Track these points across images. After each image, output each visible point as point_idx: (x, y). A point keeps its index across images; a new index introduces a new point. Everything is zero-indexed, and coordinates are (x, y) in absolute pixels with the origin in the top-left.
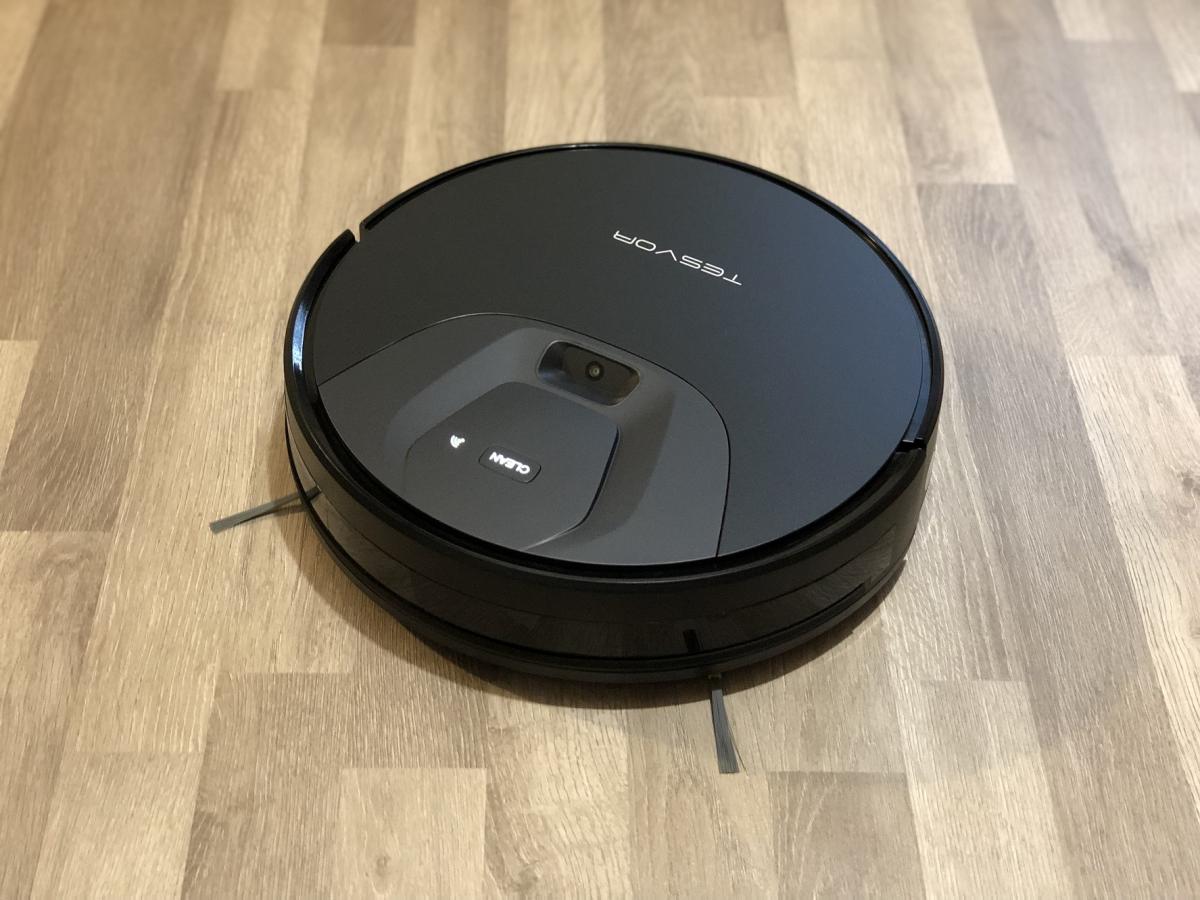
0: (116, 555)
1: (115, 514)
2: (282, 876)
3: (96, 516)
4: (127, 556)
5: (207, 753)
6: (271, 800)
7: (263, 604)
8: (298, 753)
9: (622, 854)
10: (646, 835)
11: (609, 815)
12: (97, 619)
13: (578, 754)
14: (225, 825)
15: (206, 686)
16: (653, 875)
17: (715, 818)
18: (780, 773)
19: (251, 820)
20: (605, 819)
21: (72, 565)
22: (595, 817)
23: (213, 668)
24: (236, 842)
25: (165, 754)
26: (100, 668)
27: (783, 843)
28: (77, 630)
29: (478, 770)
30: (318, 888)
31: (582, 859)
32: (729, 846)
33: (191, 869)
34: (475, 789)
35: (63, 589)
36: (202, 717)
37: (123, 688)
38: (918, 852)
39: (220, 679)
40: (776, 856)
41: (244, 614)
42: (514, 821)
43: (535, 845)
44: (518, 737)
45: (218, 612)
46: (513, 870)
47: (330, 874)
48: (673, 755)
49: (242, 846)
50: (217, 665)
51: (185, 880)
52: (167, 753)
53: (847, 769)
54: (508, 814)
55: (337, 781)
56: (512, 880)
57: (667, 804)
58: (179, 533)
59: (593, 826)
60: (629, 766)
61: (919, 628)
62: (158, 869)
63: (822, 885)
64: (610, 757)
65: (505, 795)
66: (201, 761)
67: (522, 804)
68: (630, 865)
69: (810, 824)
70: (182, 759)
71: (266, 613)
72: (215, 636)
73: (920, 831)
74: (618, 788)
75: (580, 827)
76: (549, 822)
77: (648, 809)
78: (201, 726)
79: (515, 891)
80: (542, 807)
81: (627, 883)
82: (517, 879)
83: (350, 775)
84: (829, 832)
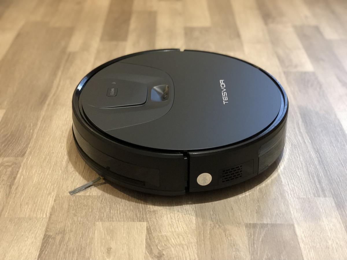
0: (24, 163)
1: (25, 153)
2: (73, 253)
3: (19, 153)
4: (28, 164)
5: (50, 217)
6: (71, 231)
7: (72, 176)
8: (81, 218)
9: (194, 247)
10: (203, 242)
11: (189, 236)
12: (16, 180)
13: (178, 218)
14: (54, 239)
15: (51, 199)
16: (205, 253)
17: (227, 237)
18: (249, 224)
19: (64, 237)
20: (188, 236)
21: (9, 166)
22: (184, 236)
23: (54, 194)
24: (58, 243)
25: (35, 218)
26: (16, 193)
27: (251, 244)
28: (9, 183)
29: (143, 223)
30: (86, 257)
31: (180, 249)
32: (232, 245)
33: (41, 251)
34: (143, 228)
35: (6, 172)
36: (49, 208)
37: (23, 199)
38: (300, 247)
39: (56, 197)
40: (250, 248)
41: (66, 179)
42: (156, 237)
43: (163, 244)
44: (157, 213)
45: (57, 178)
46: (156, 252)
47: (90, 253)
48: (211, 218)
49: (60, 245)
50: (55, 193)
51: (39, 255)
52: (36, 218)
53: (272, 223)
54: (154, 235)
55: (94, 226)
56: (155, 255)
57: (210, 233)
58: (46, 158)
59: (184, 238)
60: (196, 222)
61: (294, 183)
62: (30, 251)
63: (266, 256)
64: (190, 219)
65: (152, 230)
66: (47, 220)
67: (159, 232)
68: (197, 251)
69: (261, 239)
70: (41, 219)
71: (73, 179)
72: (55, 185)
73: (300, 240)
74: (192, 228)
75: (179, 239)
76: (168, 238)
77: (203, 234)
78: (48, 210)
79: (156, 258)
80: (165, 233)
81: (196, 256)
82: (156, 254)
83: (99, 224)
84: (268, 241)
